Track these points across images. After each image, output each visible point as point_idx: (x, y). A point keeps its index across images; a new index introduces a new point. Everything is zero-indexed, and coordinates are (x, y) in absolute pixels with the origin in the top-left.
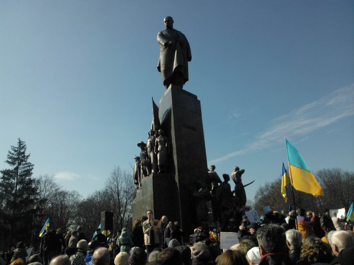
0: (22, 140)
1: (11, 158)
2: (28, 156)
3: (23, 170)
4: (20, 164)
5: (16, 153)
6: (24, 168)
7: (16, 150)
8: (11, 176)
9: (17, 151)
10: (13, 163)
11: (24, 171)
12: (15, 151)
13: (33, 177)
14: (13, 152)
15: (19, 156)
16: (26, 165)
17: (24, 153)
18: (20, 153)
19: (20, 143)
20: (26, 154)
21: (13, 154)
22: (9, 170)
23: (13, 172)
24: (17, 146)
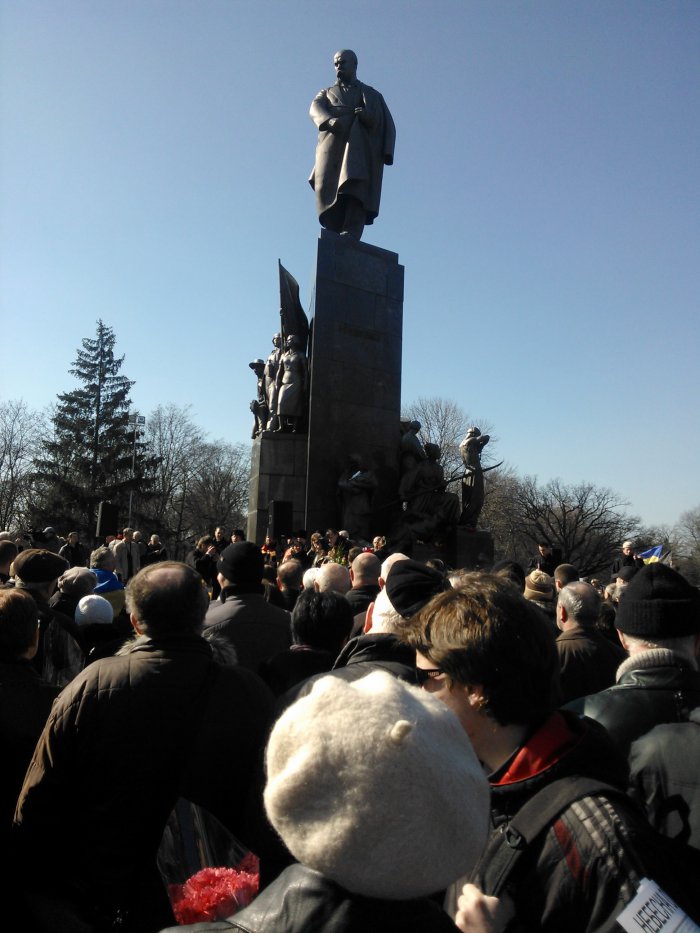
0: (106, 324)
1: (85, 365)
2: (119, 362)
3: (109, 392)
4: (102, 379)
5: (94, 354)
6: (112, 387)
7: (95, 345)
8: (87, 404)
9: (95, 349)
10: (89, 377)
11: (113, 395)
12: (91, 349)
13: (132, 410)
14: (86, 351)
15: (100, 360)
16: (116, 382)
17: (110, 353)
18: (102, 354)
19: (102, 329)
20: (116, 358)
21: (86, 355)
22: (80, 393)
23: (91, 397)
24: (97, 338)
